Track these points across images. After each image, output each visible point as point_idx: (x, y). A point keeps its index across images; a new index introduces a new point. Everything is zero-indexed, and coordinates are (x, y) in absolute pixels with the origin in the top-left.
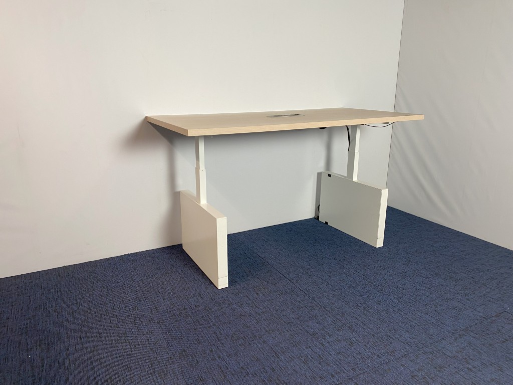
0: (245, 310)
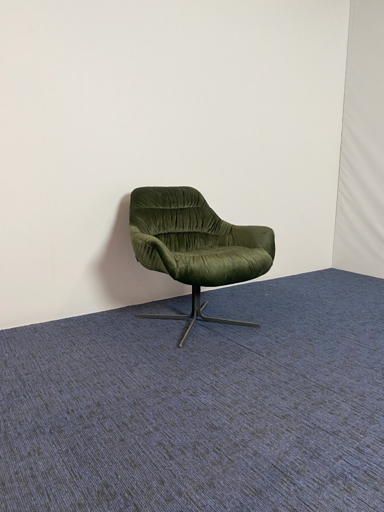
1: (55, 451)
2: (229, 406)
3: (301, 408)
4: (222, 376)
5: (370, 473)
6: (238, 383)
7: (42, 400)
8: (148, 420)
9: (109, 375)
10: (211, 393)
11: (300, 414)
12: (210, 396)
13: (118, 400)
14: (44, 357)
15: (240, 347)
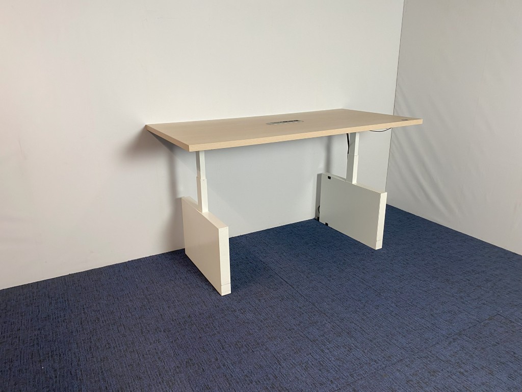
2: (261, 321)
3: (302, 325)
4: (263, 301)
5: (322, 363)
6: (271, 307)
8: (215, 327)
12: (252, 314)
13: (200, 314)
15: (281, 280)
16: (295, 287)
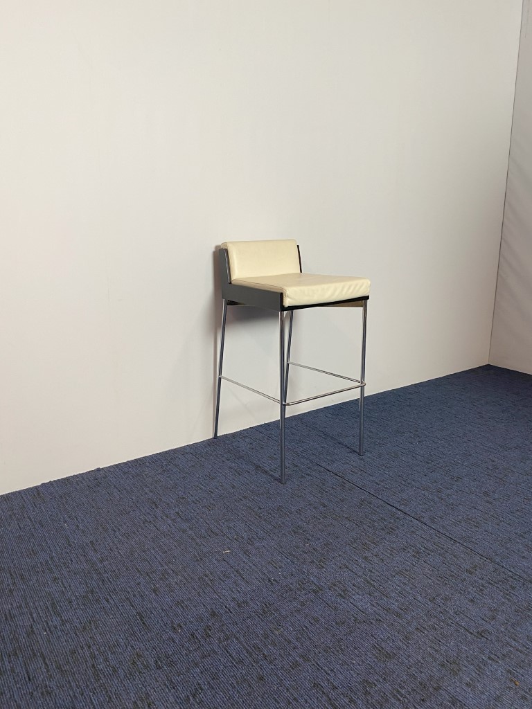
0: (359, 604)
1: (171, 699)
2: (398, 615)
3: (501, 617)
4: (376, 560)
6: (401, 573)
7: (133, 606)
8: (290, 642)
9: (216, 560)
10: (368, 591)
11: (503, 630)
12: (367, 597)
13: (239, 606)
14: (119, 530)
15: (390, 508)
16: (428, 522)
